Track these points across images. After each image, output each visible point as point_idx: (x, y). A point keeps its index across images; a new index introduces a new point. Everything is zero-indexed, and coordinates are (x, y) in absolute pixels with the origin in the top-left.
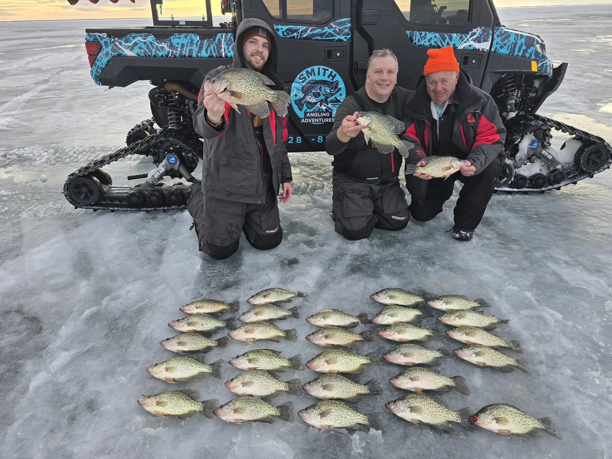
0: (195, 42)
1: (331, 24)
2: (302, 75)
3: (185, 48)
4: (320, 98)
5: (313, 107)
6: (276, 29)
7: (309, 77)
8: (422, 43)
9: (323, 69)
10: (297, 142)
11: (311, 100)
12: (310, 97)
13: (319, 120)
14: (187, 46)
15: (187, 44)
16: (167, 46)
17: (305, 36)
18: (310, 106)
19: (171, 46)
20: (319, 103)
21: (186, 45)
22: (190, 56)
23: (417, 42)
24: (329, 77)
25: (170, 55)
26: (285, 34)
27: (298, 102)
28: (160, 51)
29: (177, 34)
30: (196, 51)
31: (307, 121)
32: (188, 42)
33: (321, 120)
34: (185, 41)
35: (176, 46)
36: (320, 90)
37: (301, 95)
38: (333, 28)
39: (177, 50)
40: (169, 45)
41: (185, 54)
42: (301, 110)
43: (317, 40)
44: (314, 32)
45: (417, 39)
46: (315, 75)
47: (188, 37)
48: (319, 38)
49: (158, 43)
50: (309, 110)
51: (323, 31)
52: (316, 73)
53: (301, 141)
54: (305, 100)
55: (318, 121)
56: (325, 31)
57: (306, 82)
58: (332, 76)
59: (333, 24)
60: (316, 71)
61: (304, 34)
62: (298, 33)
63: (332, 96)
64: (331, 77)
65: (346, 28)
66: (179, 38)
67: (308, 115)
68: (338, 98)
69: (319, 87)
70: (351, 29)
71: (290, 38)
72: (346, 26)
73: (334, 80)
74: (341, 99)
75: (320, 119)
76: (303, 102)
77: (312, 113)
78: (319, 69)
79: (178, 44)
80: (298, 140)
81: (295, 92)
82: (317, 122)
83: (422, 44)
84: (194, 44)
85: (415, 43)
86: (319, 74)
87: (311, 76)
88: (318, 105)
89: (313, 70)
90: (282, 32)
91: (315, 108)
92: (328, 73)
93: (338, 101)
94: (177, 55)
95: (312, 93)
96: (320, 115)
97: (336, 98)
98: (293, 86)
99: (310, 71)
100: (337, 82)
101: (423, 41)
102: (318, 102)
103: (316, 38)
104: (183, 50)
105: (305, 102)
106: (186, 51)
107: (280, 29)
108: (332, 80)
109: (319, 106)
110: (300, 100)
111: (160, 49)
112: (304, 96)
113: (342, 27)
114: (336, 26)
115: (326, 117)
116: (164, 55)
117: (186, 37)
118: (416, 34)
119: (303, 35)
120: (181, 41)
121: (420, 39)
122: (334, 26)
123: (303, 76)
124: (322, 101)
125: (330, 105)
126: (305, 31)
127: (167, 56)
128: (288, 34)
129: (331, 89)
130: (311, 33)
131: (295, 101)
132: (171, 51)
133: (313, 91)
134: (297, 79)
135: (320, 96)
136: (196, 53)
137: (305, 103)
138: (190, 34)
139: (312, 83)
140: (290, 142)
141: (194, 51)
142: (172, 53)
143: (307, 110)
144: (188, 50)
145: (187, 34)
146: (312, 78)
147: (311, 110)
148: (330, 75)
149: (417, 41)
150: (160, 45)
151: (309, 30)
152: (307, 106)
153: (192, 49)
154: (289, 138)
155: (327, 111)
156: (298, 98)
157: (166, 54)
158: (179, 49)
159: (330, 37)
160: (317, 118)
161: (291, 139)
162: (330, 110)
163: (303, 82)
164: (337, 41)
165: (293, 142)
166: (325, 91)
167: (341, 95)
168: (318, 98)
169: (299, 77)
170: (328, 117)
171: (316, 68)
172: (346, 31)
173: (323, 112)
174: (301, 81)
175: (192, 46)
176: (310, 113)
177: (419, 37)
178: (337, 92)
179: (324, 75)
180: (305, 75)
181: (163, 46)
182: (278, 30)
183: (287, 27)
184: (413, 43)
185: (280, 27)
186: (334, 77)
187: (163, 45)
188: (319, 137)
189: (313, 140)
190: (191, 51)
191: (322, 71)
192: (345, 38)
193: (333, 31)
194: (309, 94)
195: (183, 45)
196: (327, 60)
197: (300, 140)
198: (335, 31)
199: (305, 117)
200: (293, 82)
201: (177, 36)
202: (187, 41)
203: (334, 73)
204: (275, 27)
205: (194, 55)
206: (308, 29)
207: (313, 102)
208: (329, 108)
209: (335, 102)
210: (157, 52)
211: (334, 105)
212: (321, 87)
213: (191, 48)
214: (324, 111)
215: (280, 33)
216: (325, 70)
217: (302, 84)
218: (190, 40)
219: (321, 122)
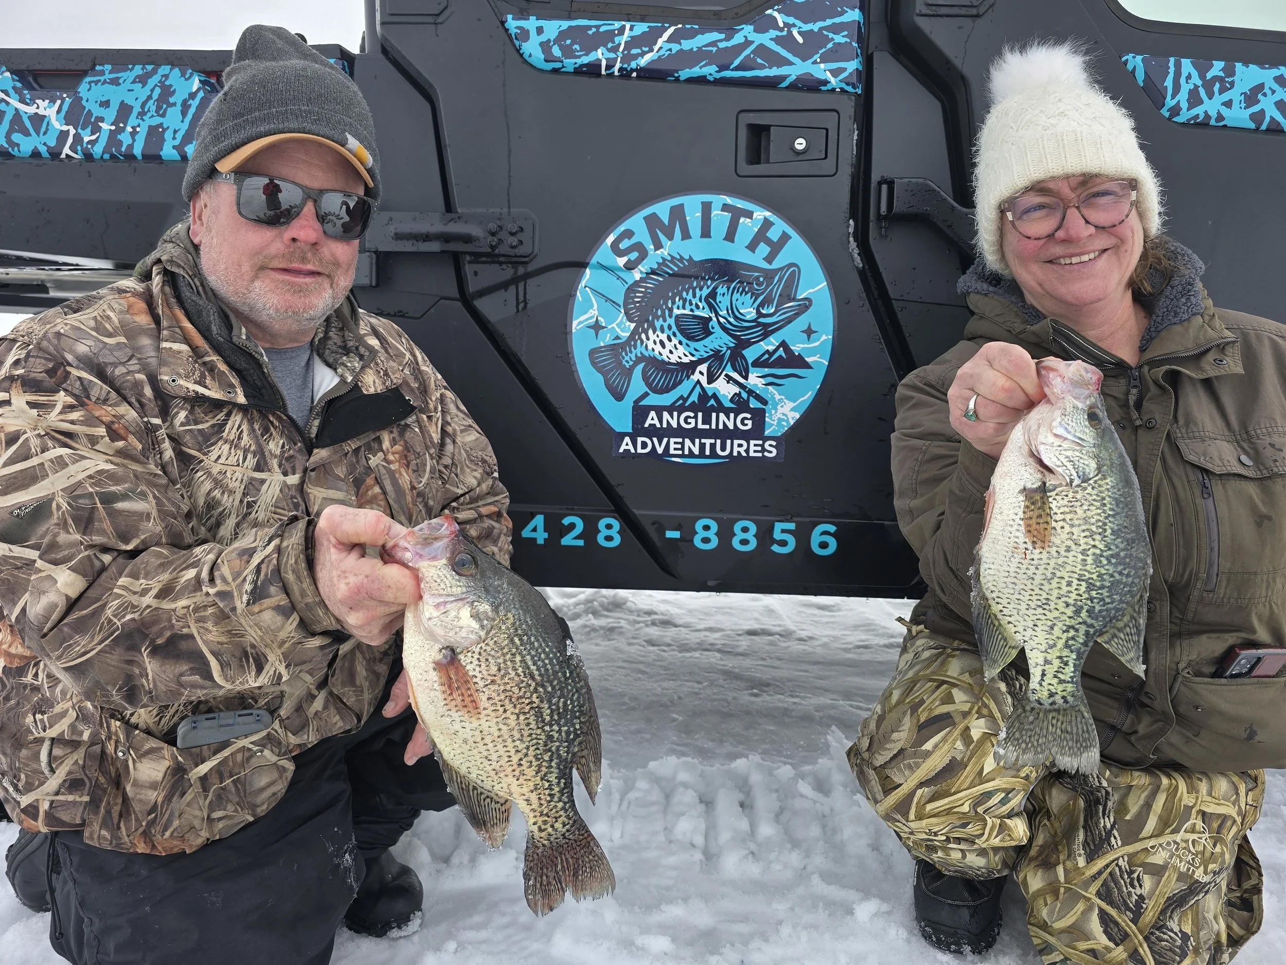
0: (178, 98)
1: (769, 12)
2: (628, 234)
3: (133, 120)
4: (706, 342)
5: (675, 386)
6: (513, 31)
7: (658, 246)
8: (1211, 107)
9: (726, 208)
10: (601, 539)
11: (665, 352)
12: (664, 337)
13: (702, 446)
14: (142, 114)
15: (143, 105)
16: (59, 112)
17: (643, 62)
18: (660, 380)
19: (76, 115)
20: (703, 368)
21: (137, 109)
22: (152, 158)
23: (1184, 105)
24: (752, 247)
25: (66, 150)
26: (556, 51)
27: (605, 359)
28: (27, 133)
29: (108, 67)
30: (179, 136)
31: (644, 445)
32: (150, 97)
33: (713, 446)
34: (135, 95)
35: (97, 111)
36: (711, 307)
37: (622, 327)
38: (776, 27)
39: (99, 129)
40: (65, 108)
41: (131, 147)
42: (619, 397)
43: (701, 80)
44: (687, 45)
45: (1185, 88)
46: (686, 235)
47: (153, 81)
48: (710, 71)
49: (23, 101)
50: (654, 399)
51: (727, 39)
52: (695, 226)
53: (617, 541)
54: (640, 349)
55: (696, 451)
56: (738, 39)
57: (643, 268)
58: (769, 242)
59: (779, 11)
60: (694, 218)
61: (643, 54)
62: (615, 49)
63: (766, 335)
64: (763, 249)
65: (836, 29)
66: (115, 82)
67: (652, 419)
68: (796, 348)
69: (705, 292)
70: (862, 35)
71: (578, 71)
72: (837, 20)
73: (777, 264)
74: (813, 351)
75: (708, 442)
76: (628, 359)
77: (670, 409)
78: (706, 208)
79: (106, 104)
80: (604, 532)
81: (594, 312)
82: (691, 454)
83: (1213, 114)
84: (174, 104)
85: (1175, 110)
86: (706, 233)
87: (670, 237)
88: (696, 377)
89: (678, 213)
90: (541, 44)
91: (683, 389)
92: (748, 227)
93: (798, 362)
94: (98, 150)
95: (672, 321)
96: (707, 420)
97: (783, 344)
98: (583, 283)
99: (665, 219)
100: (793, 274)
101: (1219, 99)
102: (701, 361)
103: (696, 71)
104: (123, 130)
105: (638, 360)
106: (134, 133)
107: (533, 33)
108: (769, 259)
109: (704, 380)
110: (617, 348)
111: (28, 124)
112: (634, 332)
113: (820, 24)
114: (791, 20)
115: (736, 434)
116: (43, 150)
117: (142, 80)
118: (1178, 66)
119: (636, 57)
120: (116, 95)
121: (1202, 91)
122: (780, 19)
123: (634, 240)
124: (716, 357)
125: (755, 380)
126: (647, 40)
127: (55, 154)
128: (568, 52)
129: (762, 305)
130: (675, 47)
131: (593, 353)
132: (72, 131)
133: (676, 312)
134: (603, 253)
135: (708, 333)
136: (177, 142)
137: (636, 363)
138: (164, 69)
139: (674, 275)
140: (568, 540)
141: (168, 135)
142: (78, 139)
143: (646, 395)
144: (142, 131)
145: (149, 68)
146: (671, 248)
147: (667, 399)
148: (761, 236)
149: (1183, 97)
150: (32, 110)
151: (666, 36)
152: (645, 378)
153: (161, 125)
154: (566, 521)
155: (740, 406)
156: (606, 339)
157: (52, 143)
158: (105, 126)
159: (762, 67)
160: (694, 434)
161: (572, 526)
162: (754, 404)
163: (629, 267)
164: (793, 87)
165: (581, 543)
166: (732, 309)
167: (809, 332)
168: (698, 345)
169: (615, 246)
170: (747, 436)
171: (692, 204)
172: (839, 39)
173: (720, 408)
174: (621, 261)
175: (163, 115)
176: (659, 410)
177: (1196, 80)
178: (789, 321)
179: (730, 236)
180: (642, 235)
181: (41, 112)
182: (524, 35)
183: (565, 24)
184: (1165, 112)
185: (531, 24)
186: (776, 248)
187: (44, 108)
188: (699, 525)
189: (676, 535)
190: (156, 134)
191: (720, 219)
192: (835, 73)
193: (777, 40)
194: (658, 324)
195: (124, 111)
196: (745, 169)
197: (614, 532)
198: (786, 41)
199: (639, 430)
200: (584, 265)
201: (108, 76)
202: (146, 91)
203: (780, 227)
204: (512, 24)
205: (168, 152)
206: (660, 32)
207: (674, 359)
208: (750, 392)
209: (780, 363)
210: (17, 137)
211: (774, 381)
212: (713, 294)
213: (157, 121)
214: (727, 404)
215: (532, 49)
216: (737, 214)
217: (623, 275)
218: (158, 91)
219: (714, 454)
